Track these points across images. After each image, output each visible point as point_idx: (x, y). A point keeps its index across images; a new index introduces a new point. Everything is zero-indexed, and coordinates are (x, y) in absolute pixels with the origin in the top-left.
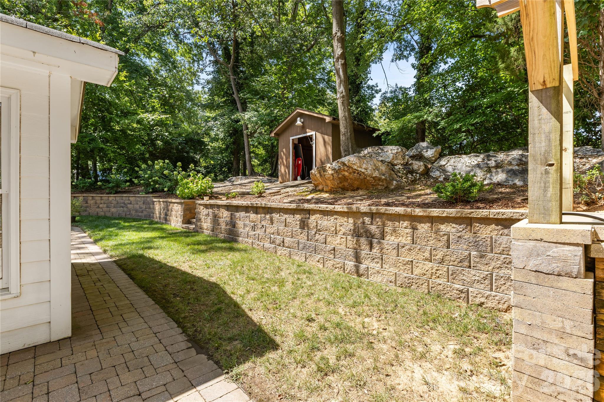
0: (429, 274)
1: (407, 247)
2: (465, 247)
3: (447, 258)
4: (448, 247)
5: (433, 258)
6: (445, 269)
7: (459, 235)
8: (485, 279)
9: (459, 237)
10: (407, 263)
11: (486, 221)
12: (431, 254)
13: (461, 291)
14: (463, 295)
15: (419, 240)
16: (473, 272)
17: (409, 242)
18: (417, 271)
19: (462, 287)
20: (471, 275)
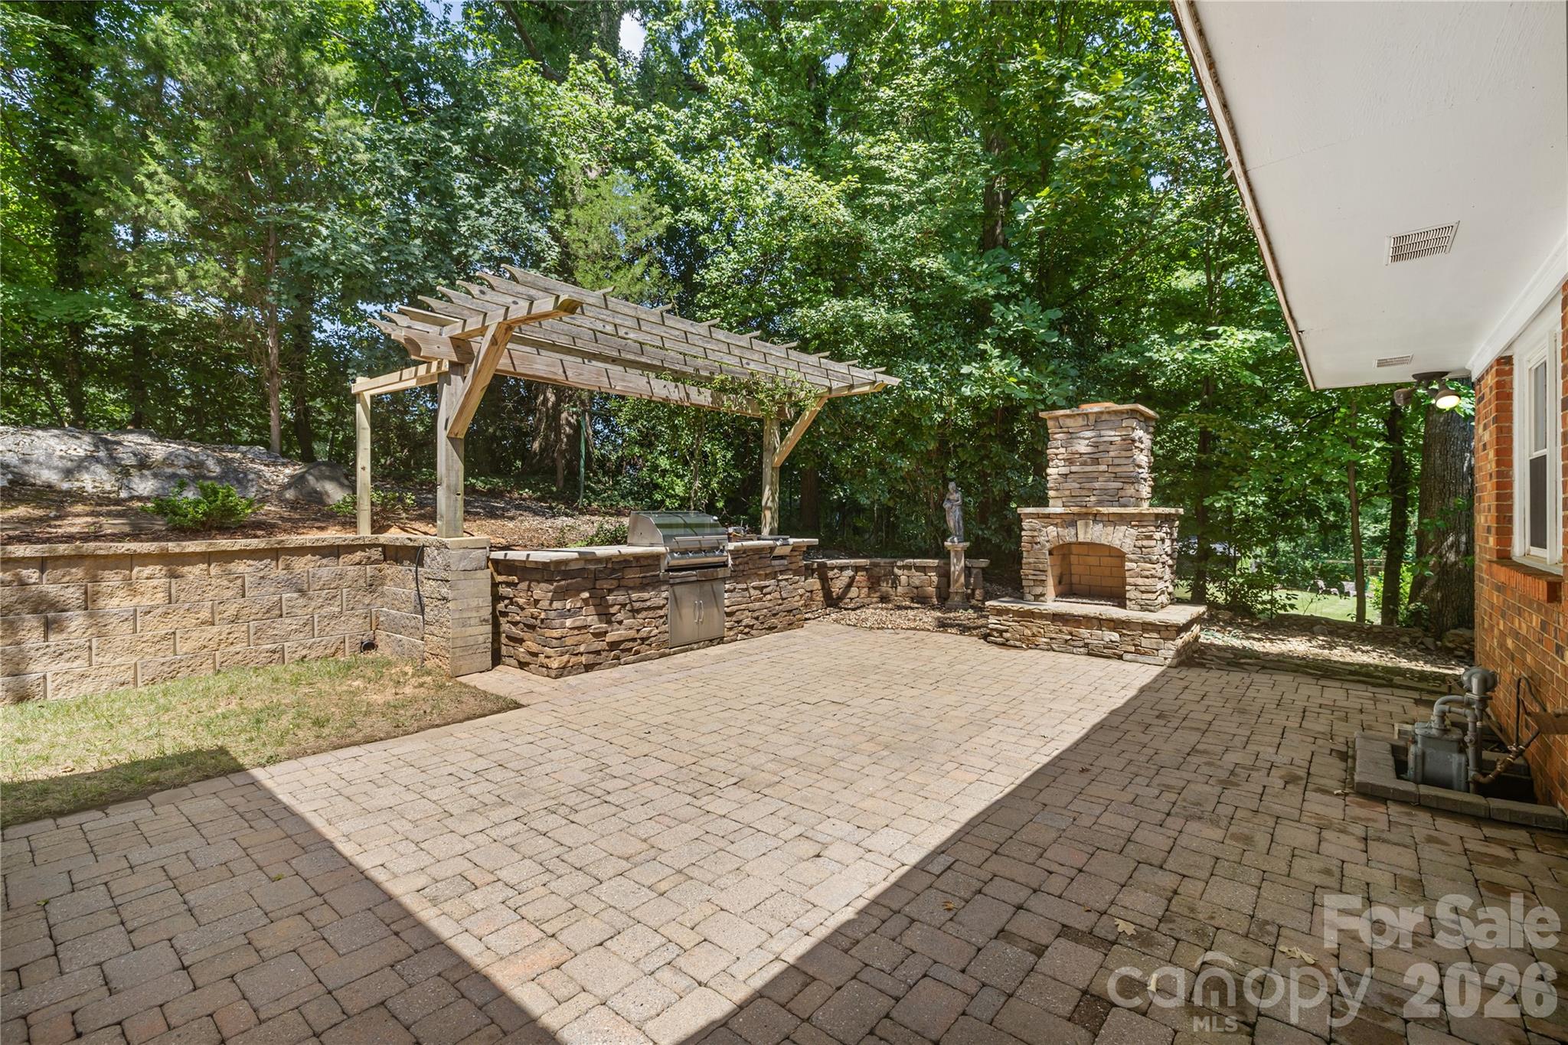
0: (213, 644)
1: (160, 611)
2: (272, 590)
3: (245, 611)
4: (243, 596)
5: (217, 617)
6: (244, 628)
7: (262, 574)
8: (305, 625)
9: (262, 578)
10: (163, 638)
11: (301, 551)
12: (212, 613)
13: (274, 652)
14: (277, 656)
15: (182, 595)
16: (288, 621)
17: (160, 602)
18: (183, 648)
19: (274, 646)
20: (287, 624)
